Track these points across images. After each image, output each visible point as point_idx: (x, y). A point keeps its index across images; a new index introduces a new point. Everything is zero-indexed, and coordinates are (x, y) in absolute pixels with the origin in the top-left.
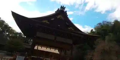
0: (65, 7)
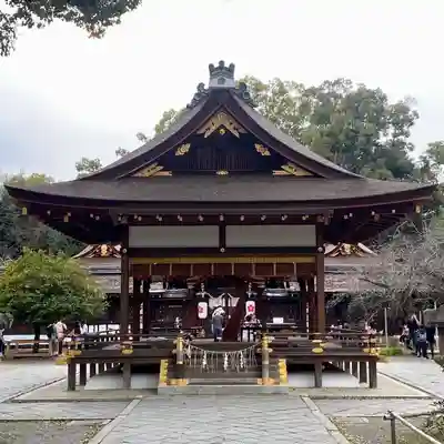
0: (232, 66)
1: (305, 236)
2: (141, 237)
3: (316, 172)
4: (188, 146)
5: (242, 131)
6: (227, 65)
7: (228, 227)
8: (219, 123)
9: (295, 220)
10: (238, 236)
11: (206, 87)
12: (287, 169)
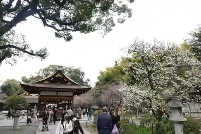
1: (71, 94)
2: (43, 93)
3: (74, 84)
4: (53, 79)
5: (62, 77)
6: (61, 66)
7: (59, 93)
8: (59, 75)
9: (70, 91)
10: (60, 94)
11: (57, 69)
12: (69, 83)
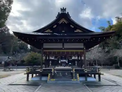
4: (56, 26)
5: (68, 22)
6: (64, 8)
8: (63, 21)
11: (60, 13)
